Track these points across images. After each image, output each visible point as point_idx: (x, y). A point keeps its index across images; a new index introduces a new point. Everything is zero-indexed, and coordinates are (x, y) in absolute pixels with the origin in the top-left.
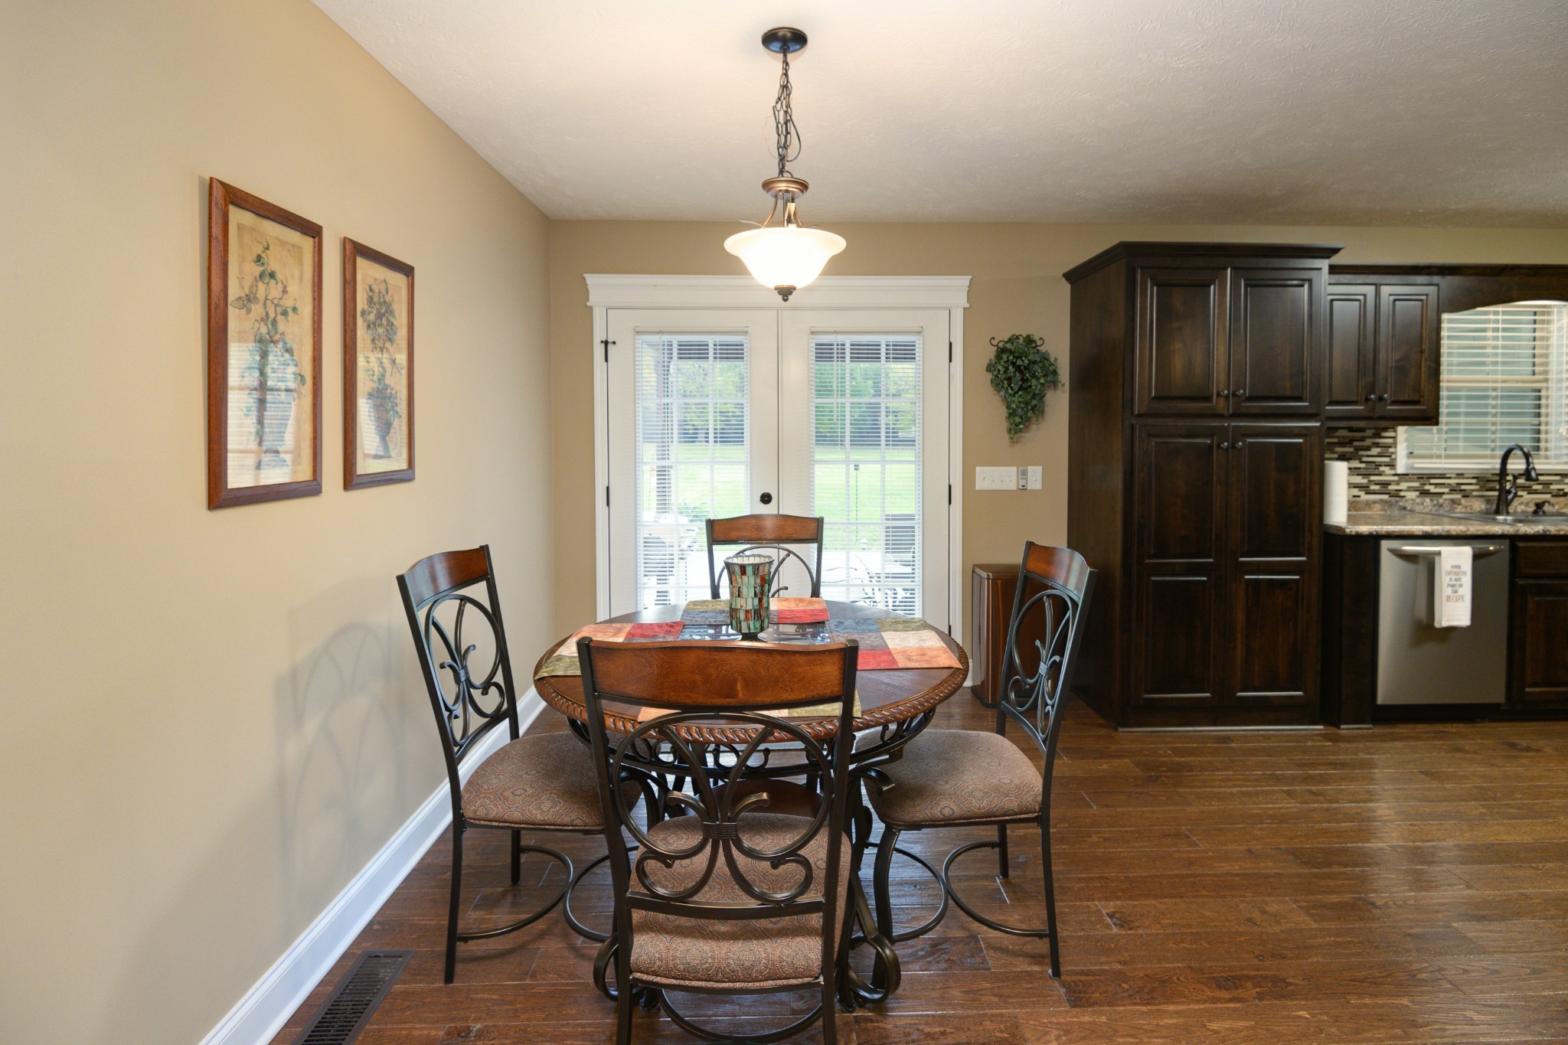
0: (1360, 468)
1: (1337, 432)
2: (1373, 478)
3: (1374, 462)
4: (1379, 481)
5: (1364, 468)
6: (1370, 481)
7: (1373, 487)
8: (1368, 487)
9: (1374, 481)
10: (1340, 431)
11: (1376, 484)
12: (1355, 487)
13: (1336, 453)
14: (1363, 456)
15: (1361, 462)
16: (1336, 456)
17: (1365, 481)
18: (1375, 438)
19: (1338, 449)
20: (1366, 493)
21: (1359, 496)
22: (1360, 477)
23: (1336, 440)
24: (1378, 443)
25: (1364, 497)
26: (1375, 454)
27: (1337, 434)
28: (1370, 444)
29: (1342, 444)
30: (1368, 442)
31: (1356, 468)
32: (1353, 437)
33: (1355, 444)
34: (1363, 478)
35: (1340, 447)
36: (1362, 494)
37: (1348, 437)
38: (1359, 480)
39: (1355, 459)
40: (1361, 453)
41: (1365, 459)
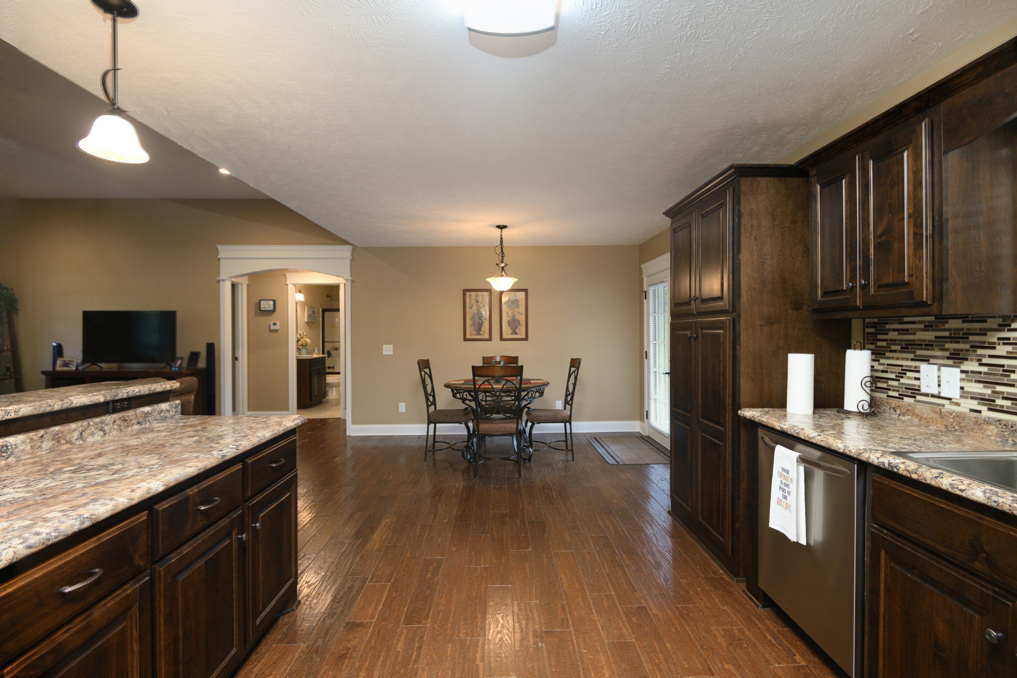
0: (980, 373)
1: (947, 322)
2: (999, 388)
3: (1003, 366)
4: (1008, 393)
5: (985, 373)
6: (994, 392)
7: (999, 402)
8: (994, 401)
9: (1002, 393)
10: (951, 321)
11: (1004, 398)
12: (972, 398)
13: (946, 350)
14: (984, 356)
15: (981, 365)
16: (947, 354)
17: (988, 391)
18: (1003, 330)
19: (947, 346)
20: (989, 409)
21: (980, 412)
22: (981, 385)
23: (947, 334)
24: (1009, 339)
25: (986, 413)
26: (1004, 354)
27: (947, 326)
28: (995, 340)
29: (953, 339)
30: (993, 338)
31: (972, 372)
32: (968, 329)
33: (971, 338)
34: (985, 387)
35: (951, 342)
36: (984, 409)
37: (962, 329)
38: (978, 388)
39: (971, 360)
40: (980, 351)
41: (984, 361)
